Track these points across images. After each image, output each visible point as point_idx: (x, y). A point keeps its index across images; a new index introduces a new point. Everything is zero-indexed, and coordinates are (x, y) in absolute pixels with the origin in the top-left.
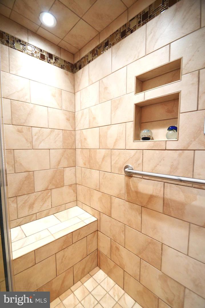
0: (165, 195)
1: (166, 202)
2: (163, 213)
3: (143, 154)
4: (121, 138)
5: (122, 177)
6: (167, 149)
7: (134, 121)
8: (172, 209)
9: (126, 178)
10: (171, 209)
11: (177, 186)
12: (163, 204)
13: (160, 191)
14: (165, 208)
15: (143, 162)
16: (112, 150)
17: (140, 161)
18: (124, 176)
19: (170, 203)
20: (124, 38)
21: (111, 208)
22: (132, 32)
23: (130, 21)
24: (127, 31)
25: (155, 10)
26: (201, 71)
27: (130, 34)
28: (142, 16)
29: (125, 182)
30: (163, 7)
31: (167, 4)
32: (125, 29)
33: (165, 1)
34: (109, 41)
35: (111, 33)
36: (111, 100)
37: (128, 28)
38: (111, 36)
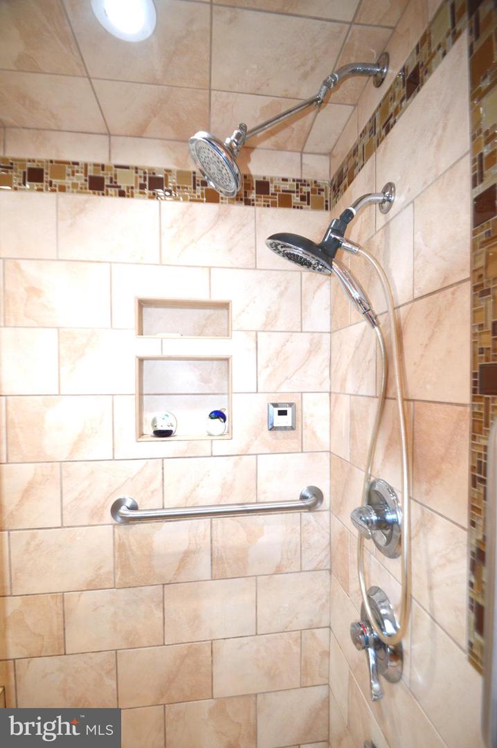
0: (214, 542)
1: (215, 555)
2: (212, 580)
3: (163, 468)
4: (96, 433)
5: (104, 532)
6: (215, 454)
8: (228, 563)
9: (116, 530)
10: (226, 565)
11: (233, 520)
12: (212, 561)
13: (205, 537)
14: (215, 567)
15: (163, 486)
16: (64, 463)
17: (157, 484)
18: (112, 526)
19: (224, 554)
20: (99, 194)
21: (64, 629)
22: (122, 194)
23: (117, 167)
24: (107, 182)
25: (179, 187)
26: (259, 334)
27: (116, 195)
28: (147, 178)
29: (114, 542)
30: (195, 192)
31: (202, 193)
32: (101, 175)
33: (198, 185)
34: (45, 171)
35: (54, 158)
36: (58, 328)
37: (111, 179)
38: (51, 162)
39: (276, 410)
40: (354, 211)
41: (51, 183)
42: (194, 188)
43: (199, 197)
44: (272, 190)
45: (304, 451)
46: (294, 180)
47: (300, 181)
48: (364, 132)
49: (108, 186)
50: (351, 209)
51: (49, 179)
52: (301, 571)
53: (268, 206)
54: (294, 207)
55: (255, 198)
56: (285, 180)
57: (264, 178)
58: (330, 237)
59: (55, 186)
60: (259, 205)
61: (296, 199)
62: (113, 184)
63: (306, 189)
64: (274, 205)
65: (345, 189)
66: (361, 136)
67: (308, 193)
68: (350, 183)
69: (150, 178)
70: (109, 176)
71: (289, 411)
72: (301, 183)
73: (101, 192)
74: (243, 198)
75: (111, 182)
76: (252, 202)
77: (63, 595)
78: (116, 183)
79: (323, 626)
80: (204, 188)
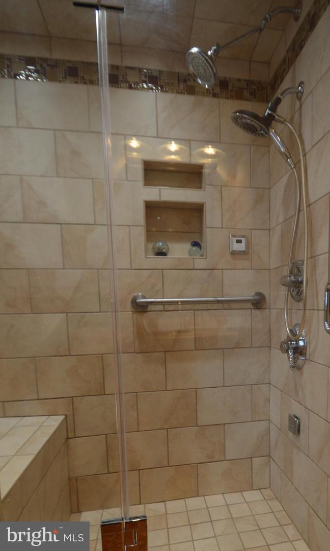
0: (196, 325)
2: (195, 350)
3: (163, 276)
5: (127, 316)
6: (195, 268)
7: (145, 225)
9: (135, 316)
10: (204, 341)
13: (190, 322)
14: (197, 343)
15: (163, 288)
16: (100, 270)
17: (159, 286)
18: (131, 313)
20: (115, 87)
21: (104, 378)
22: (130, 87)
23: (127, 67)
24: (121, 78)
25: (168, 83)
26: (223, 187)
27: (126, 88)
28: (147, 76)
29: (133, 323)
30: (179, 87)
31: (184, 88)
32: (116, 73)
33: (181, 82)
34: (79, 69)
35: (85, 60)
36: (92, 179)
37: (123, 76)
38: (83, 63)
39: (235, 239)
40: (281, 97)
41: (83, 78)
42: (179, 84)
43: (181, 90)
44: (230, 87)
45: (253, 268)
46: (245, 80)
47: (250, 81)
48: (289, 49)
49: (121, 81)
50: (280, 96)
51: (82, 75)
52: (251, 347)
53: (228, 98)
54: (245, 100)
55: (219, 92)
56: (239, 80)
57: (225, 78)
58: (268, 113)
59: (86, 80)
60: (222, 98)
61: (246, 94)
62: (125, 80)
63: (254, 87)
64: (232, 97)
65: (279, 86)
66: (288, 51)
67: (255, 90)
68: (281, 83)
69: (149, 76)
70: (122, 74)
71: (243, 240)
72: (250, 83)
73: (117, 85)
74: (211, 92)
75: (123, 78)
76: (217, 95)
77: (102, 356)
78: (126, 79)
79: (265, 383)
80: (185, 84)
